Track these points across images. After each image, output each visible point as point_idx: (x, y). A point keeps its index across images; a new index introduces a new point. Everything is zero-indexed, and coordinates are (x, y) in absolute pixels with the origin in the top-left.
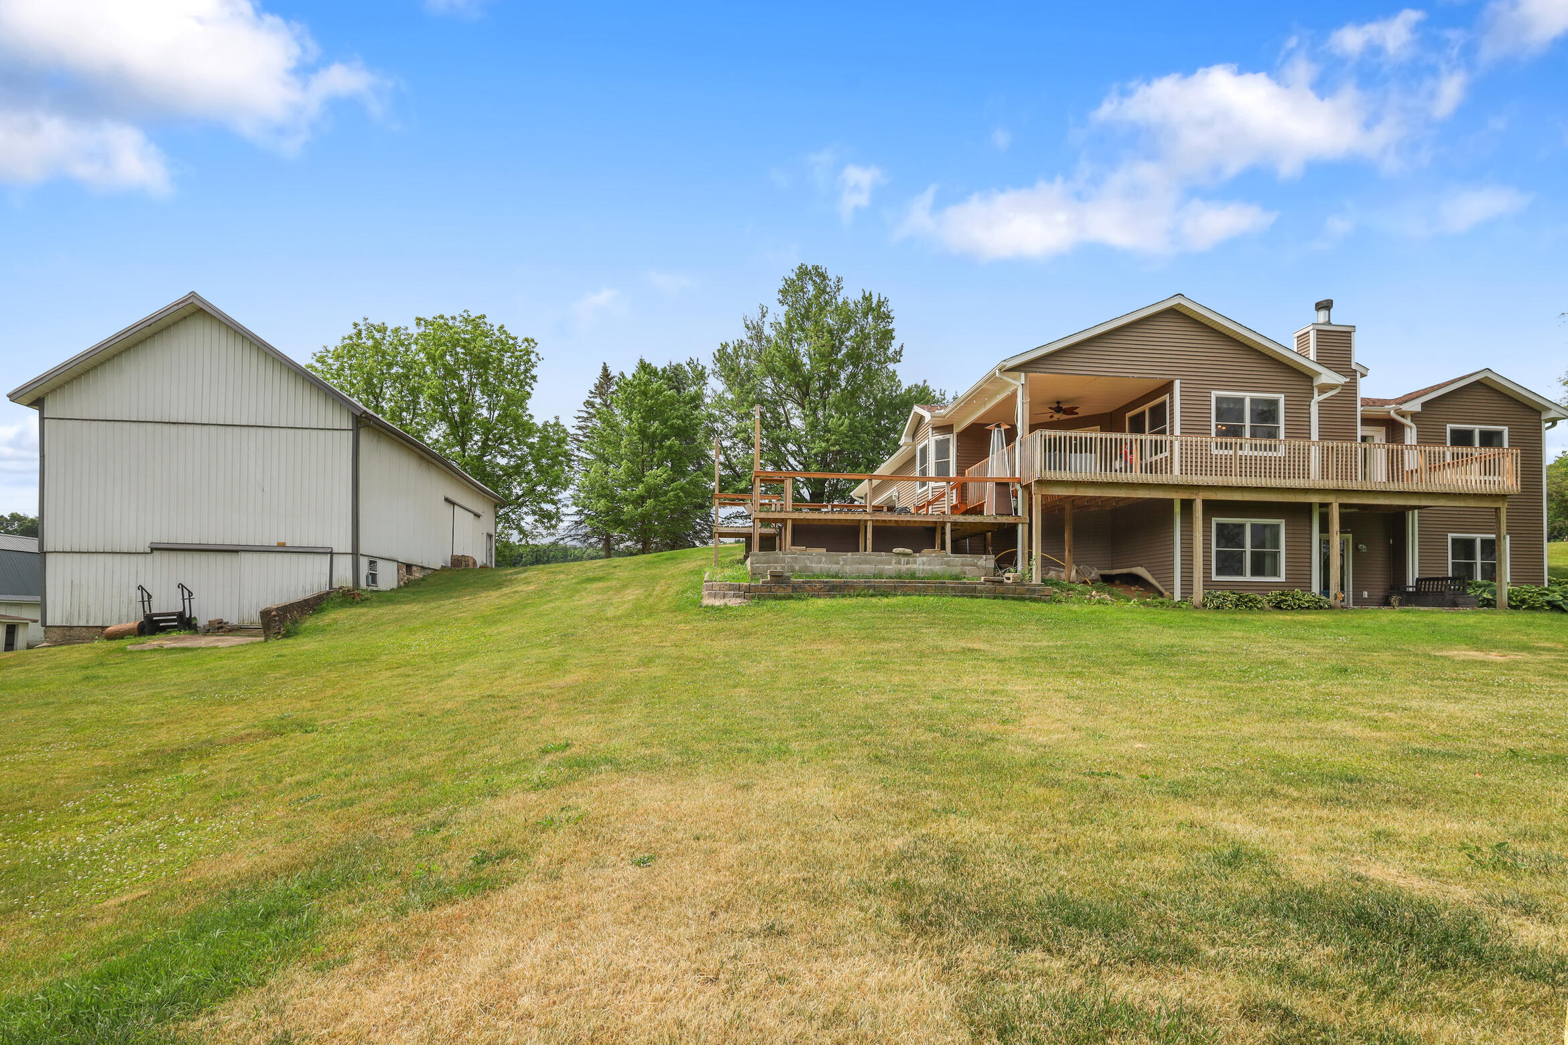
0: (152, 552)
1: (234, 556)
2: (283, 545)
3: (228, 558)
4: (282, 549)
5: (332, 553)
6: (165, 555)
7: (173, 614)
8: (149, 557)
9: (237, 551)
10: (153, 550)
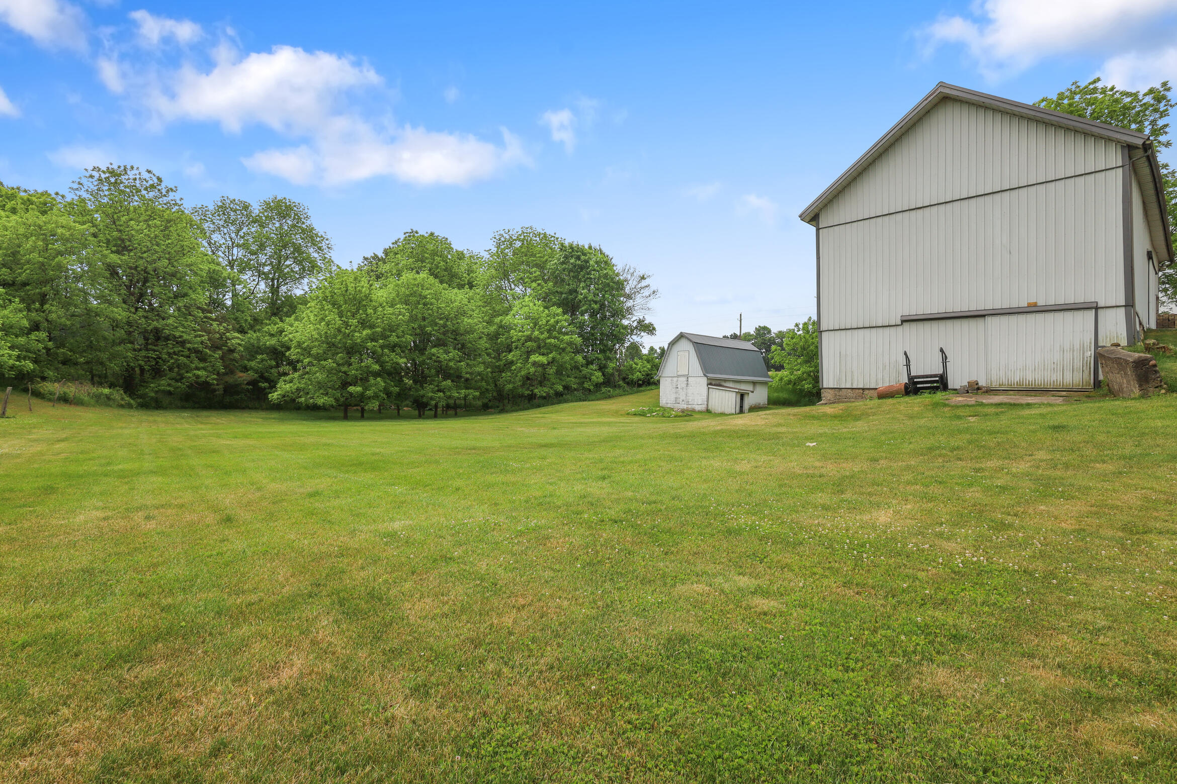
0: (902, 324)
1: (980, 321)
2: (1035, 305)
3: (973, 323)
4: (1033, 309)
5: (1097, 308)
6: (914, 325)
7: (935, 376)
8: (900, 329)
9: (984, 316)
10: (903, 322)
